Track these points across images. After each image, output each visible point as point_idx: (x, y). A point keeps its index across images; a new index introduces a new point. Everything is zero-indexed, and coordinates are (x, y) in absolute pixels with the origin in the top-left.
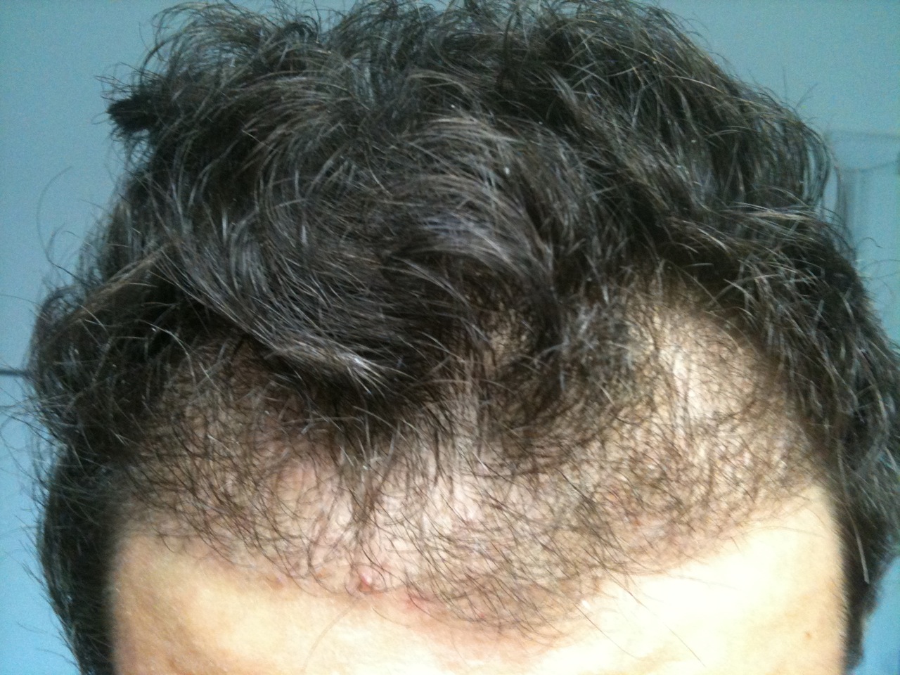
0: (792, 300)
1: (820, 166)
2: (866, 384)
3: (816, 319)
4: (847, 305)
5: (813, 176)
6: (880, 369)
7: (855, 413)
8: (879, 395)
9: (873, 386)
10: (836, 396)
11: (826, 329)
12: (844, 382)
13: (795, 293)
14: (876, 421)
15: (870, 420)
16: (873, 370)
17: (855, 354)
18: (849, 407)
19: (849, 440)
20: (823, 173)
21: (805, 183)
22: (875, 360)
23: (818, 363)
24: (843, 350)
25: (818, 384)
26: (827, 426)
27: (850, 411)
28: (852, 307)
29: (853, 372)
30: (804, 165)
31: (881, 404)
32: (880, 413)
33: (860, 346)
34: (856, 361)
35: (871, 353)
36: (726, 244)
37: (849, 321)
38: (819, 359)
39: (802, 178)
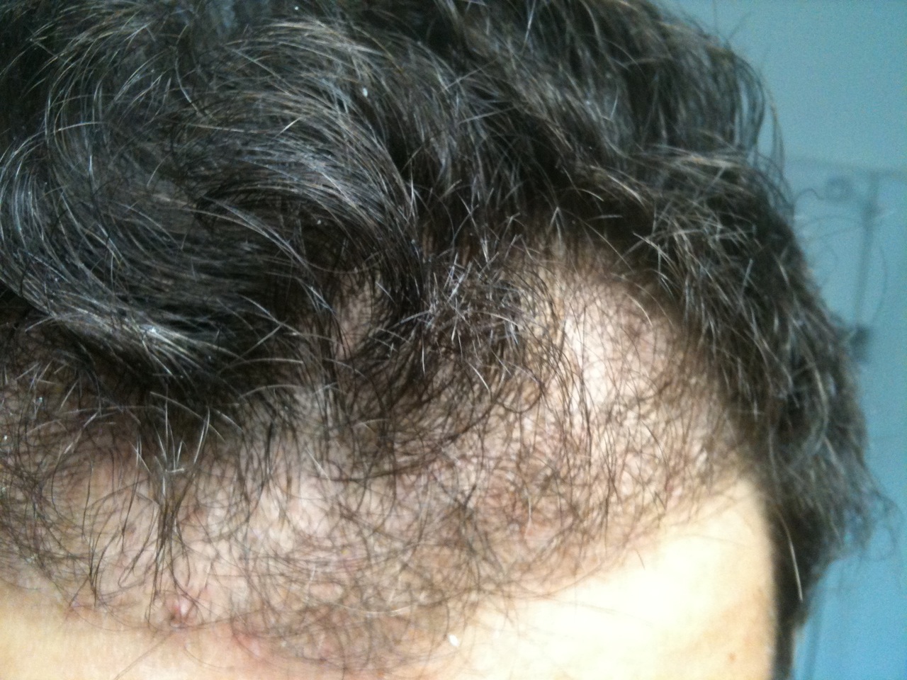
0: (718, 262)
1: (753, 107)
2: (803, 362)
3: (745, 284)
4: (782, 269)
5: (745, 120)
6: (819, 345)
7: (790, 397)
8: (817, 376)
9: (811, 364)
10: (767, 375)
11: (757, 297)
12: (776, 359)
13: (721, 254)
14: (813, 406)
15: (806, 404)
16: (812, 345)
17: (790, 328)
18: (783, 390)
19: (782, 427)
20: (757, 116)
21: (737, 129)
22: (814, 334)
23: (745, 335)
24: (776, 322)
25: (746, 361)
26: (755, 412)
27: (783, 395)
28: (787, 273)
29: (788, 347)
30: (735, 107)
31: (820, 386)
32: (819, 396)
33: (797, 316)
34: (792, 335)
35: (809, 327)
36: (642, 194)
37: (784, 288)
38: (747, 333)
39: (733, 122)
